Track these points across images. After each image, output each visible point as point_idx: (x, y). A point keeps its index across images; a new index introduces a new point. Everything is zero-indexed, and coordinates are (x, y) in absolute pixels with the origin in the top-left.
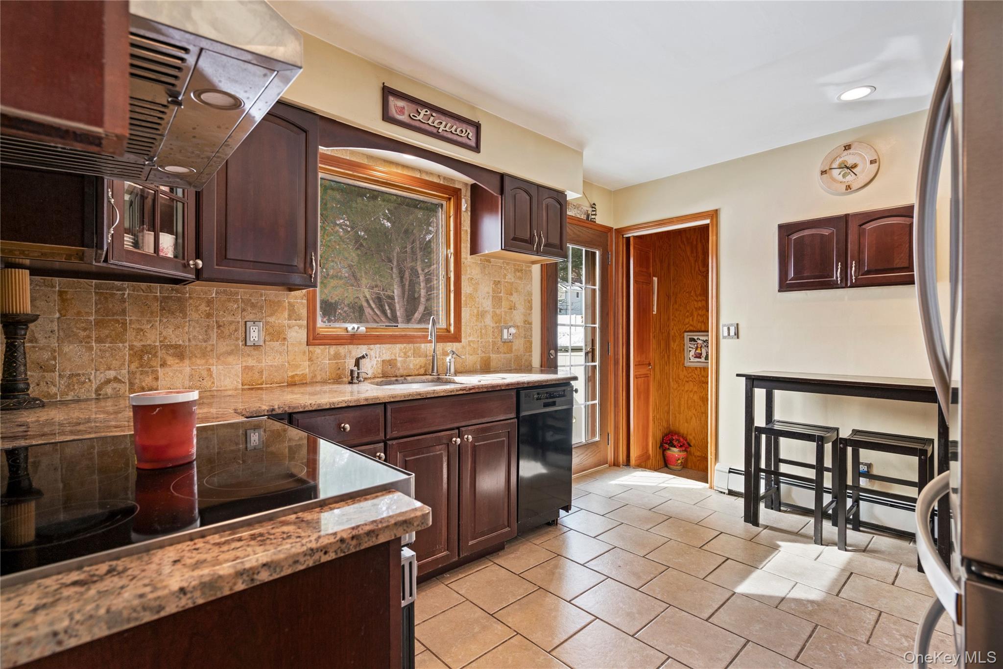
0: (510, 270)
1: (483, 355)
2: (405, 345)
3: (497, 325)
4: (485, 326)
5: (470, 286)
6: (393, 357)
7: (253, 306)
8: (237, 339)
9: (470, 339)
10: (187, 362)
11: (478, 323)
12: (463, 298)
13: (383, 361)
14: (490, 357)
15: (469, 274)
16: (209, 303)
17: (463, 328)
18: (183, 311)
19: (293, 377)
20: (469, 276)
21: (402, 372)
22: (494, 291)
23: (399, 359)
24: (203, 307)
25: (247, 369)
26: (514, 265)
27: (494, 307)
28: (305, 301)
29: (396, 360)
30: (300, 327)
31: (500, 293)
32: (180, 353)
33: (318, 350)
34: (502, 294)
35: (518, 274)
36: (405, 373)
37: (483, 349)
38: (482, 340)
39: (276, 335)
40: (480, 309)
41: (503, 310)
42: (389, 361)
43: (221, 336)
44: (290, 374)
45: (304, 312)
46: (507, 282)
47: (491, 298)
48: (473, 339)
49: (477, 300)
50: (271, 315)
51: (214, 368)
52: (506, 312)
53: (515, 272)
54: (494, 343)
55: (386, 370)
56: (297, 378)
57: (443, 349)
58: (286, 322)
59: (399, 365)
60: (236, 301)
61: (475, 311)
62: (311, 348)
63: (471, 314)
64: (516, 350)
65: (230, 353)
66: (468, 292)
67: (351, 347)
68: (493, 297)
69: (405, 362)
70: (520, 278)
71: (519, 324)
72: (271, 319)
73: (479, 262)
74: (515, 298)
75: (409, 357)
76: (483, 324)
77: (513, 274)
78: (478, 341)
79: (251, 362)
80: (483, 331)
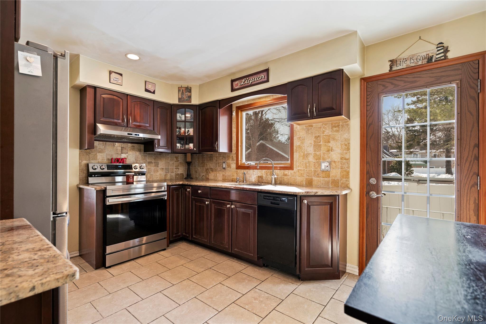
0: (328, 128)
1: (307, 177)
2: (266, 170)
3: (318, 161)
4: (309, 162)
5: (299, 141)
6: (262, 175)
7: (224, 157)
8: (221, 167)
9: (299, 168)
10: (213, 172)
11: (304, 160)
12: (295, 148)
13: (258, 176)
14: (312, 179)
15: (298, 135)
16: (217, 157)
17: (294, 163)
18: (213, 160)
19: (232, 179)
20: (298, 137)
21: (265, 181)
22: (315, 142)
23: (264, 176)
24: (216, 159)
25: (223, 175)
26: (332, 124)
27: (315, 151)
28: (235, 155)
29: (263, 176)
30: (234, 163)
31: (320, 142)
32: (212, 170)
33: (239, 171)
34: (321, 143)
35: (335, 129)
36: (266, 182)
37: (307, 174)
38: (307, 169)
39: (229, 166)
40: (305, 153)
41: (322, 152)
42: (260, 176)
43: (219, 166)
44: (232, 178)
45: (235, 158)
46: (325, 135)
47: (313, 146)
48: (301, 169)
49: (303, 148)
50: (228, 160)
51: (217, 174)
52: (324, 154)
53: (332, 128)
54: (315, 171)
55: (259, 180)
56: (233, 179)
57: (283, 173)
58: (231, 162)
59: (264, 178)
60: (221, 157)
61: (302, 154)
62: (237, 170)
63: (299, 156)
64: (333, 176)
65: (220, 171)
66: (298, 144)
67: (248, 170)
68: (314, 145)
69: (266, 177)
70: (337, 131)
71: (336, 160)
72: (228, 161)
73: (305, 128)
74: (332, 144)
75: (268, 175)
76: (307, 161)
77: (331, 130)
78: (304, 170)
79: (224, 174)
80: (307, 165)
